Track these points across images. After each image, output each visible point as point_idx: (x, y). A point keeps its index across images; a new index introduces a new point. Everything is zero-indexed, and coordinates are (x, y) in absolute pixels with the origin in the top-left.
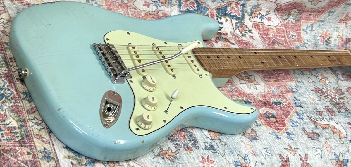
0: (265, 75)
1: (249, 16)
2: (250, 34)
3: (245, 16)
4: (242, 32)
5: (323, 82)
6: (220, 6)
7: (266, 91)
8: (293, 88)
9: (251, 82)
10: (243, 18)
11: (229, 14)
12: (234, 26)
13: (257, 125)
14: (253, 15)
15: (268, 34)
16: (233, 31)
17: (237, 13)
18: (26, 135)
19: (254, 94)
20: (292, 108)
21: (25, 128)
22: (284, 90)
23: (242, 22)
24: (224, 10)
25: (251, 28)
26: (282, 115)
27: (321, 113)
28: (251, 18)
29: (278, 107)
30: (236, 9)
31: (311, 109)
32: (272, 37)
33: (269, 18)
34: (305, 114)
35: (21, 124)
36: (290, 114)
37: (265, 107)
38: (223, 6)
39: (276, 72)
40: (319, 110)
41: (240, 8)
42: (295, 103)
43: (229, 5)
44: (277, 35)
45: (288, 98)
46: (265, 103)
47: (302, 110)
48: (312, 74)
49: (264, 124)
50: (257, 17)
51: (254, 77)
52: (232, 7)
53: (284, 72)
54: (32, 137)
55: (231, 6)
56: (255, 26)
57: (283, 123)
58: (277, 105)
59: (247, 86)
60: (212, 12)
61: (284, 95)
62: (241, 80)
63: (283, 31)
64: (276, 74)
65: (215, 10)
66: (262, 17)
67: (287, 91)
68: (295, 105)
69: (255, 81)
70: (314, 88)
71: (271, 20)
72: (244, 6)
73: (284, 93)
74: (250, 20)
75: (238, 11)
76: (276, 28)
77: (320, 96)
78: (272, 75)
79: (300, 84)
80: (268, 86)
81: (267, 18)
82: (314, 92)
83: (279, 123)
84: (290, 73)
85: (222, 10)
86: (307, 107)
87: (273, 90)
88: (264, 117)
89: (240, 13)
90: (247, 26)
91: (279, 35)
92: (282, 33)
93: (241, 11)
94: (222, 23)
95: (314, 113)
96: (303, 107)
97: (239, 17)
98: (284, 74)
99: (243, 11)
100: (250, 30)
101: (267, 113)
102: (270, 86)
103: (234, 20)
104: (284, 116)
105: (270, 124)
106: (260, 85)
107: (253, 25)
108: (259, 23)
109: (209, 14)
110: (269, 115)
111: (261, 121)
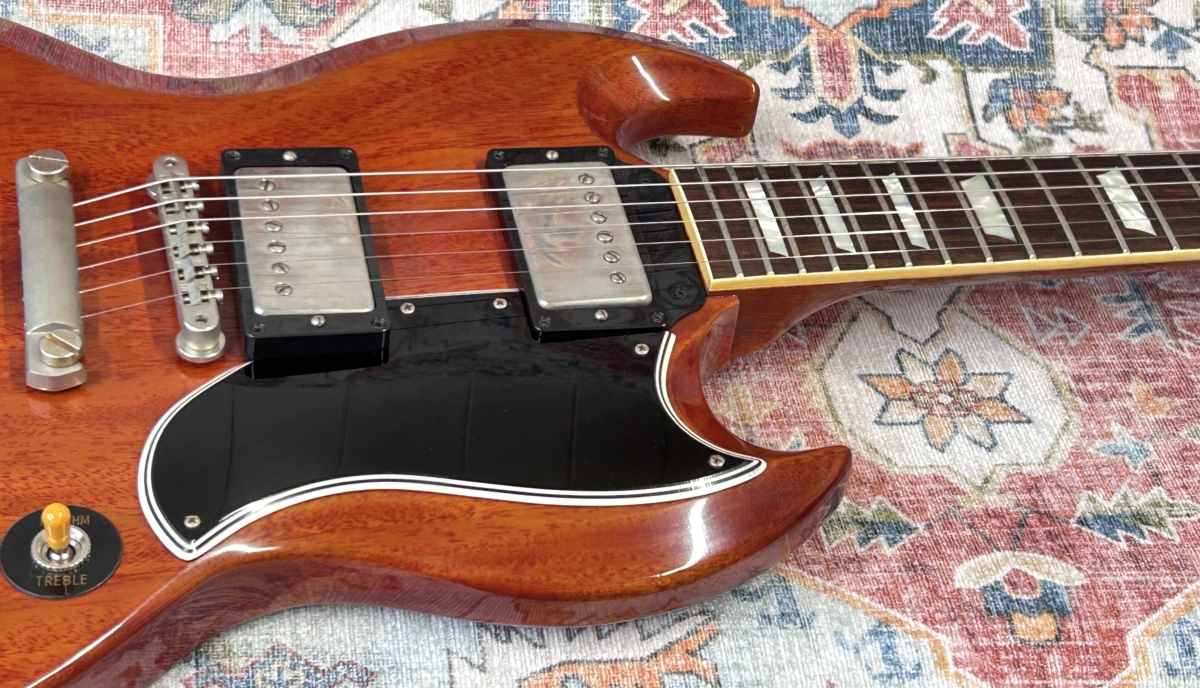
1: (1086, 39)
3: (1056, 41)
4: (1026, 130)
6: (880, 6)
7: (1062, 455)
9: (968, 409)
10: (1042, 52)
11: (950, 40)
12: (979, 102)
13: (891, 669)
14: (1113, 34)
17: (999, 32)
19: (955, 481)
23: (1034, 79)
24: (912, 22)
25: (1093, 105)
26: (1125, 593)
28: (1101, 50)
29: (1110, 546)
30: (990, 11)
36: (1191, 587)
37: (1012, 549)
38: (902, 4)
39: (1185, 343)
46: (1022, 524)
49: (949, 656)
50: (1141, 41)
51: (1001, 380)
52: (960, 5)
56: (1130, 89)
57: (1110, 650)
58: (1110, 534)
59: (927, 436)
60: (830, 40)
62: (894, 403)
65: (854, 27)
66: (1172, 41)
69: (1003, 401)
74: (1093, 60)
75: (1009, 22)
78: (1148, 361)
80: (1092, 425)
83: (1072, 651)
85: (893, 23)
87: (1120, 443)
88: (972, 610)
89: (1022, 28)
90: (1068, 95)
93: (1024, 18)
94: (894, 95)
97: (1014, 53)
99: (1038, 17)
100: (1088, 113)
101: (1009, 581)
102: (1109, 424)
103: (980, 71)
104: (1139, 600)
105: (997, 661)
106: (1029, 421)
107: (1113, 86)
108: (1158, 71)
109: (814, 51)
110: (1014, 597)
111: (936, 646)
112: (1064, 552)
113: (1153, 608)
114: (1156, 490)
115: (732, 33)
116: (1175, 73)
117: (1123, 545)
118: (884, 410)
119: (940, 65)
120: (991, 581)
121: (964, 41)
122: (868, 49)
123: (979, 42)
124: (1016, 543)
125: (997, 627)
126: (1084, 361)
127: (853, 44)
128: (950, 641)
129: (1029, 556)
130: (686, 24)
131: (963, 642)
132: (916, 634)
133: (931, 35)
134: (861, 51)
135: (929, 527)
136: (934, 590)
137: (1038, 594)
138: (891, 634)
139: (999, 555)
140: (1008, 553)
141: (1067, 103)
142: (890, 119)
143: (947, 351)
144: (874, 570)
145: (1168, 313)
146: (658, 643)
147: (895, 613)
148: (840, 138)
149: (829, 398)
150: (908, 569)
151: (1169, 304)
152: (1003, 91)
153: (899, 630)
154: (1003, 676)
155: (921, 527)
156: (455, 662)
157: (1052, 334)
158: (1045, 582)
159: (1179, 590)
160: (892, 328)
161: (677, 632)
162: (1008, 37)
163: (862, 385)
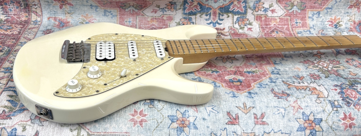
1: (253, 10)
2: (250, 26)
3: (248, 11)
4: (241, 25)
5: (317, 56)
6: (223, 5)
8: (277, 61)
10: (246, 13)
11: (232, 11)
12: (235, 21)
14: (257, 9)
15: (270, 24)
16: (231, 25)
20: (266, 75)
22: (264, 63)
23: (244, 17)
24: (227, 8)
25: (252, 21)
28: (255, 12)
30: (239, 6)
31: (291, 75)
32: (273, 26)
33: (273, 10)
34: (280, 79)
38: (226, 5)
40: (301, 76)
43: (231, 3)
44: (279, 24)
45: (266, 68)
47: (278, 76)
50: (261, 10)
52: (235, 5)
56: (258, 18)
57: (248, 86)
58: (249, 73)
60: (214, 11)
61: (263, 66)
65: (218, 9)
66: (266, 10)
67: (269, 64)
68: (272, 73)
69: (234, 58)
71: (275, 12)
74: (253, 14)
76: (280, 18)
77: (309, 66)
79: (288, 58)
81: (270, 10)
82: (301, 63)
83: (243, 86)
85: (224, 8)
86: (287, 74)
87: (252, 63)
89: (243, 9)
91: (282, 24)
92: (286, 22)
93: (244, 7)
95: (293, 78)
99: (246, 7)
101: (233, 79)
102: (250, 61)
103: (235, 15)
104: (253, 81)
105: (231, 86)
107: (255, 18)
108: (262, 15)
109: (212, 12)
111: (222, 84)
112: (242, 75)
113: (255, 82)
114: (256, 69)
115: (200, 10)
116: (265, 15)
117: (251, 75)
118: (217, 58)
119: (230, 15)
120: (230, 79)
121: (234, 11)
122: (220, 12)
123: (236, 11)
124: (235, 74)
125: (231, 83)
128: (224, 84)
129: (237, 76)
130: (194, 9)
131: (226, 84)
132: (219, 83)
135: (222, 72)
137: (237, 80)
138: (215, 83)
139: (232, 76)
140: (233, 75)
141: (248, 21)
142: (221, 24)
144: (213, 76)
147: (216, 80)
150: (218, 76)
152: (239, 18)
153: (217, 82)
154: (232, 88)
155: (221, 72)
158: (239, 79)
159: (259, 80)
162: (241, 10)
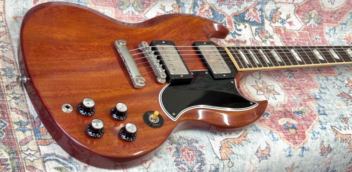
0: (286, 84)
1: (270, 21)
2: (271, 40)
3: (265, 21)
4: (262, 38)
5: (349, 87)
6: (237, 13)
7: (286, 101)
8: (316, 94)
9: (270, 92)
10: (263, 23)
11: (248, 20)
12: (254, 32)
13: (274, 139)
14: (274, 20)
15: (291, 39)
16: (252, 37)
17: (256, 19)
18: (17, 167)
19: (272, 105)
20: (315, 117)
21: (17, 159)
22: (306, 98)
23: (262, 28)
24: (242, 16)
25: (271, 34)
26: (304, 125)
27: (346, 120)
28: (272, 23)
29: (299, 117)
30: (255, 15)
31: (337, 115)
32: (295, 41)
33: (291, 22)
34: (329, 124)
35: (13, 156)
36: (313, 124)
37: (285, 118)
38: (241, 12)
39: (297, 80)
40: (345, 117)
41: (259, 13)
42: (319, 111)
43: (246, 11)
44: (300, 39)
45: (311, 106)
46: (285, 113)
47: (326, 118)
48: (338, 79)
49: (282, 137)
50: (278, 22)
51: (273, 87)
52: (250, 13)
53: (307, 79)
54: (24, 169)
55: (248, 11)
56: (277, 31)
57: (303, 135)
58: (298, 115)
59: (265, 97)
60: (229, 19)
61: (307, 103)
62: (258, 91)
63: (306, 34)
64: (298, 82)
65: (233, 17)
66: (283, 22)
67: (310, 99)
68: (319, 113)
69: (274, 90)
70: (339, 94)
71: (293, 24)
72: (262, 11)
73: (307, 101)
74: (271, 25)
75: (258, 17)
76: (299, 33)
77: (347, 100)
78: (293, 83)
79: (324, 90)
80: (289, 95)
81: (288, 22)
82: (340, 97)
83: (298, 135)
84: (313, 79)
85: (239, 16)
86: (333, 114)
87: (294, 99)
88: (283, 128)
89: (260, 18)
90: (267, 32)
91: (303, 39)
92: (305, 37)
93: (260, 16)
94: (240, 30)
95: (339, 120)
96: (327, 115)
97: (258, 23)
98: (307, 81)
99: (262, 16)
100: (271, 35)
101: (287, 123)
102: (291, 94)
103: (253, 26)
104: (306, 126)
105: (288, 137)
106: (279, 94)
107: (274, 30)
108: (281, 28)
109: (226, 21)
110: (288, 126)
111: (279, 134)
112: (293, 118)
113: (308, 128)
114: (302, 107)
116: (283, 28)
118: (257, 92)
119: (247, 25)
120: (284, 124)
122: (235, 21)
123: (253, 21)
124: (285, 117)
125: (287, 131)
126: (284, 83)
127: (233, 20)
128: (282, 134)
129: (288, 119)
131: (283, 134)
132: (276, 133)
133: (245, 19)
134: (234, 21)
135: (271, 114)
136: (276, 125)
137: (292, 126)
138: (273, 133)
141: (267, 33)
142: (240, 35)
143: (263, 81)
144: (266, 122)
145: (293, 74)
146: (239, 135)
147: (272, 129)
148: (233, 38)
149: (248, 90)
151: (293, 72)
152: (257, 30)
153: (274, 132)
154: (290, 140)
156: (209, 139)
157: (277, 78)
158: (292, 124)
159: (311, 124)
160: (253, 76)
161: (241, 133)
162: (257, 20)
163: (252, 87)
